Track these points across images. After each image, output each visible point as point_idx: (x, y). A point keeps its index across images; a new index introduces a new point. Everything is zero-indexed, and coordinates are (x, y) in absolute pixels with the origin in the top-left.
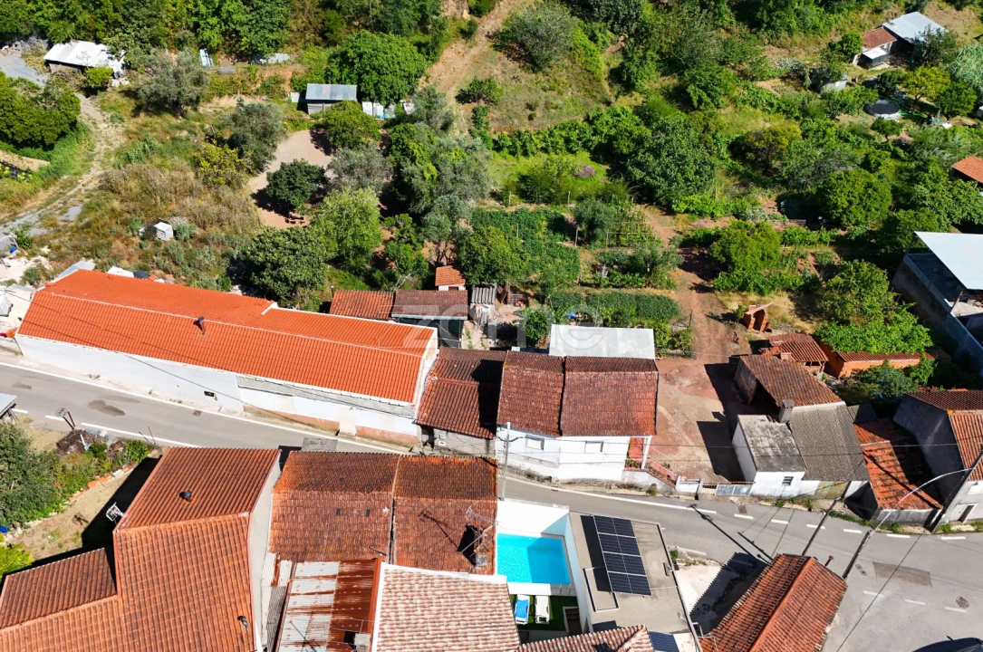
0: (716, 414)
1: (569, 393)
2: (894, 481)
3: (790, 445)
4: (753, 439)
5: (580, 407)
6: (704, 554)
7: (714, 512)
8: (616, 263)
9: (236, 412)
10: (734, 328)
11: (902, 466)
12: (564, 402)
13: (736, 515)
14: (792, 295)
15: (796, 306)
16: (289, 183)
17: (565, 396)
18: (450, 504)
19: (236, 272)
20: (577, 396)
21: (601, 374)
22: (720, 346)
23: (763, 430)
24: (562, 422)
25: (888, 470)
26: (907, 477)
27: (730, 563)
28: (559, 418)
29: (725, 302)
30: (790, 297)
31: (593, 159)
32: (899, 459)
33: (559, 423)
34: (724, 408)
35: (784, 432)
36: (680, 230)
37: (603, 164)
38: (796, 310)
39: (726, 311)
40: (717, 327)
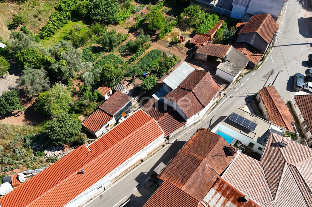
1: (197, 95)
2: (252, 56)
3: (233, 65)
4: (226, 70)
5: (202, 96)
6: (241, 105)
7: (231, 94)
10: (178, 46)
11: (250, 51)
12: (198, 98)
13: (235, 91)
14: (176, 26)
15: (180, 28)
16: (10, 104)
19: (37, 147)
21: (199, 83)
22: (181, 53)
23: (225, 66)
25: (249, 54)
26: (253, 53)
27: (246, 102)
28: (201, 103)
29: (166, 40)
30: (176, 27)
31: (74, 21)
32: (249, 50)
33: (202, 105)
35: (229, 63)
36: (126, 27)
37: (79, 21)
38: (181, 30)
39: (169, 42)
40: (173, 48)
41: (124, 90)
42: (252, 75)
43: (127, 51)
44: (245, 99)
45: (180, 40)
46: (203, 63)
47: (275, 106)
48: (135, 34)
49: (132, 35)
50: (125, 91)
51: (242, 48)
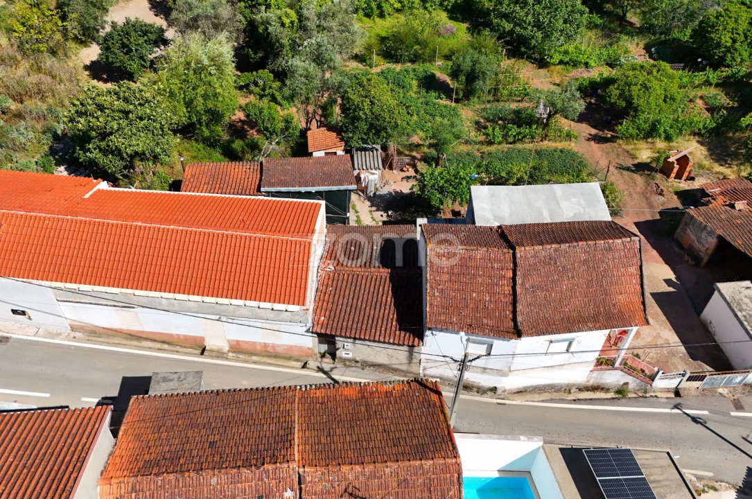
0: (668, 282)
1: (524, 276)
4: (744, 313)
6: (711, 474)
7: (706, 413)
8: (500, 119)
9: (60, 334)
10: (653, 178)
12: (519, 290)
13: (733, 414)
14: (700, 139)
15: (709, 150)
16: (124, 45)
17: (519, 281)
18: (387, 470)
19: (61, 150)
20: (535, 279)
21: (564, 246)
22: (644, 200)
24: (519, 319)
27: (746, 482)
28: (514, 312)
29: (634, 152)
30: (698, 142)
31: (451, 18)
33: (514, 319)
34: (675, 273)
36: (557, 82)
37: (463, 22)
38: (711, 155)
39: (636, 162)
40: (633, 179)
41: (374, 171)
46: (691, 262)
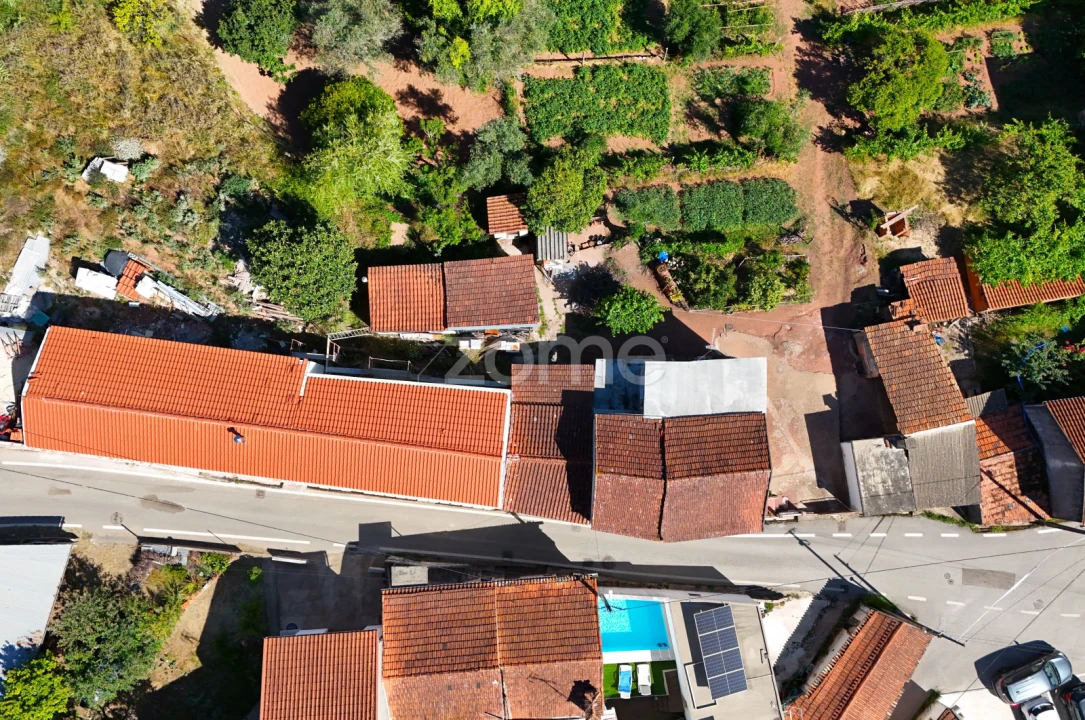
0: (827, 399)
1: (671, 501)
2: (1006, 495)
3: (904, 478)
5: (682, 512)
6: (799, 585)
10: (864, 236)
11: (1019, 477)
12: (665, 511)
13: (835, 535)
15: (947, 173)
17: (666, 504)
22: (842, 271)
23: (877, 460)
25: (1003, 483)
26: (1021, 488)
28: (660, 523)
29: (858, 179)
30: (941, 157)
32: (1018, 471)
33: (659, 529)
34: (838, 387)
35: (900, 461)
38: (947, 182)
39: (859, 195)
40: (842, 232)
41: (558, 261)
42: (943, 535)
43: (718, 101)
44: (831, 583)
45: (886, 229)
47: (855, 692)
48: (805, 54)
49: (798, 49)
50: (557, 264)
51: (1006, 449)
